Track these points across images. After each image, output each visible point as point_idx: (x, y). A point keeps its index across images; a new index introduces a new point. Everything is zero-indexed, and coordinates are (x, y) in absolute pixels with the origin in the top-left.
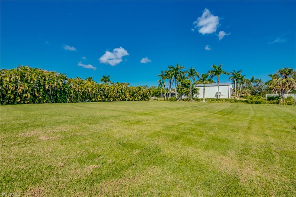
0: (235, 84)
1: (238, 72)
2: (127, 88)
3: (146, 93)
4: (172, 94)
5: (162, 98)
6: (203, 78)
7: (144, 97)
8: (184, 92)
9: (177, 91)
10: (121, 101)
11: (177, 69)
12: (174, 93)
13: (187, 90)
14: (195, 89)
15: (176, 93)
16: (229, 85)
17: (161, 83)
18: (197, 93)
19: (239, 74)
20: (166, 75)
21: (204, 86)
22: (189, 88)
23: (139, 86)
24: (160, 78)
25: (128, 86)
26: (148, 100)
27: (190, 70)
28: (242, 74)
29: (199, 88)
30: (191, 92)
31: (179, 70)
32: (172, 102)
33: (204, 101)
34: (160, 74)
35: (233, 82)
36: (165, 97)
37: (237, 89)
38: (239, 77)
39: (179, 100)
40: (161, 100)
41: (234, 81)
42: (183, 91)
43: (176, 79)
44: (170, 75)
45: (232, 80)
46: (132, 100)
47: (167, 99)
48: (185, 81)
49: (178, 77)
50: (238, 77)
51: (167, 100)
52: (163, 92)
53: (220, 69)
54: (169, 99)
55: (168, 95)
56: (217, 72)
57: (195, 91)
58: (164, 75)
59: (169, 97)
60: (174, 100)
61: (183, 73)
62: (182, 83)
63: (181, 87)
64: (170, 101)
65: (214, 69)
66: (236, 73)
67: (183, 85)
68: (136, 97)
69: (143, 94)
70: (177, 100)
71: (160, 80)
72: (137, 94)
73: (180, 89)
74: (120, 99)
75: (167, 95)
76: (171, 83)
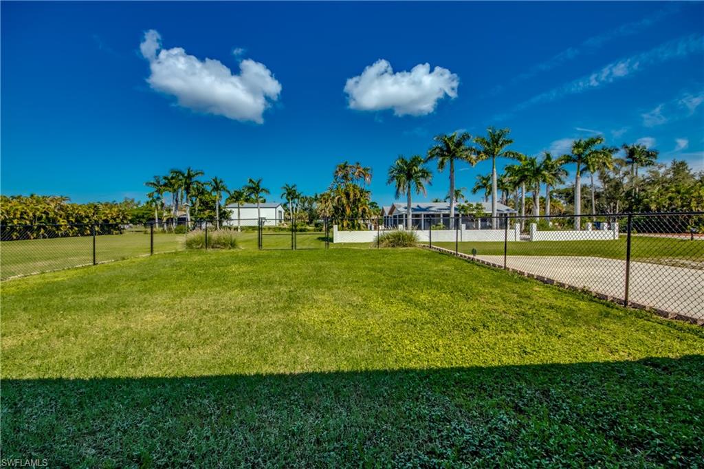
1: (293, 187)
2: (61, 208)
3: (115, 219)
4: (182, 220)
5: (157, 228)
6: (236, 196)
7: (108, 228)
8: (205, 216)
9: (192, 215)
10: (44, 237)
11: (190, 176)
12: (185, 217)
13: (211, 214)
14: (225, 213)
15: (189, 217)
16: (276, 208)
17: (155, 199)
18: (228, 218)
20: (165, 185)
21: (239, 208)
22: (214, 210)
23: (96, 204)
24: (153, 189)
25: (65, 203)
26: (121, 233)
29: (233, 210)
30: (217, 216)
31: (194, 179)
33: (239, 230)
34: (152, 182)
36: (165, 226)
37: (293, 211)
42: (202, 216)
43: (188, 193)
44: (176, 187)
46: (75, 234)
47: (170, 229)
48: (206, 198)
49: (193, 190)
51: (170, 231)
52: (158, 216)
53: (261, 187)
54: (173, 230)
55: (172, 221)
56: (256, 189)
57: (224, 216)
58: (162, 183)
59: (174, 226)
60: (184, 231)
61: (203, 185)
62: (200, 200)
63: (200, 208)
64: (176, 233)
65: (251, 185)
66: (290, 189)
67: (203, 203)
68: (88, 228)
69: (106, 221)
70: (192, 230)
71: (153, 193)
72: (90, 220)
73: (196, 212)
74: (41, 233)
75: (170, 221)
76: (177, 201)
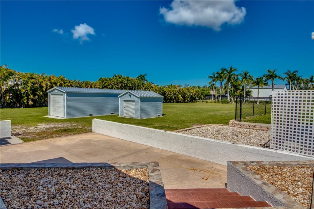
0: (290, 85)
1: (294, 73)
2: (179, 90)
3: (195, 95)
5: (212, 100)
6: (258, 81)
11: (231, 71)
13: (241, 93)
14: (249, 92)
15: (228, 95)
16: (283, 88)
17: (212, 85)
18: (250, 96)
19: (295, 75)
20: (218, 77)
21: (259, 89)
22: (243, 90)
24: (211, 80)
27: (244, 73)
28: (298, 75)
30: (245, 94)
31: (233, 73)
32: (224, 104)
33: (258, 103)
34: (211, 76)
35: (287, 83)
36: (216, 99)
38: (295, 77)
39: (231, 102)
40: (211, 102)
41: (289, 82)
42: (236, 94)
45: (286, 80)
46: (183, 102)
47: (218, 101)
49: (232, 80)
50: (293, 78)
53: (275, 75)
54: (220, 101)
55: (220, 97)
56: (272, 76)
58: (216, 76)
59: (220, 99)
60: (226, 102)
61: (237, 76)
63: (234, 90)
64: (222, 103)
65: (268, 74)
66: (291, 74)
68: (186, 99)
69: (192, 96)
70: (229, 102)
71: (211, 82)
73: (233, 92)
